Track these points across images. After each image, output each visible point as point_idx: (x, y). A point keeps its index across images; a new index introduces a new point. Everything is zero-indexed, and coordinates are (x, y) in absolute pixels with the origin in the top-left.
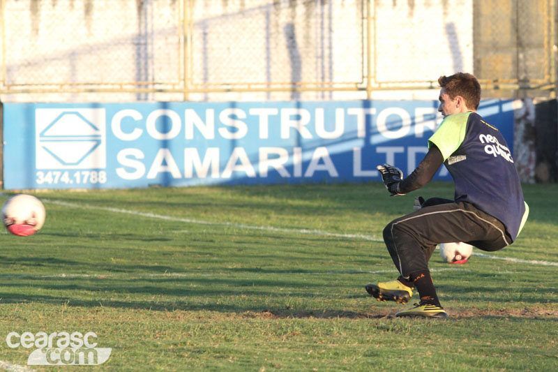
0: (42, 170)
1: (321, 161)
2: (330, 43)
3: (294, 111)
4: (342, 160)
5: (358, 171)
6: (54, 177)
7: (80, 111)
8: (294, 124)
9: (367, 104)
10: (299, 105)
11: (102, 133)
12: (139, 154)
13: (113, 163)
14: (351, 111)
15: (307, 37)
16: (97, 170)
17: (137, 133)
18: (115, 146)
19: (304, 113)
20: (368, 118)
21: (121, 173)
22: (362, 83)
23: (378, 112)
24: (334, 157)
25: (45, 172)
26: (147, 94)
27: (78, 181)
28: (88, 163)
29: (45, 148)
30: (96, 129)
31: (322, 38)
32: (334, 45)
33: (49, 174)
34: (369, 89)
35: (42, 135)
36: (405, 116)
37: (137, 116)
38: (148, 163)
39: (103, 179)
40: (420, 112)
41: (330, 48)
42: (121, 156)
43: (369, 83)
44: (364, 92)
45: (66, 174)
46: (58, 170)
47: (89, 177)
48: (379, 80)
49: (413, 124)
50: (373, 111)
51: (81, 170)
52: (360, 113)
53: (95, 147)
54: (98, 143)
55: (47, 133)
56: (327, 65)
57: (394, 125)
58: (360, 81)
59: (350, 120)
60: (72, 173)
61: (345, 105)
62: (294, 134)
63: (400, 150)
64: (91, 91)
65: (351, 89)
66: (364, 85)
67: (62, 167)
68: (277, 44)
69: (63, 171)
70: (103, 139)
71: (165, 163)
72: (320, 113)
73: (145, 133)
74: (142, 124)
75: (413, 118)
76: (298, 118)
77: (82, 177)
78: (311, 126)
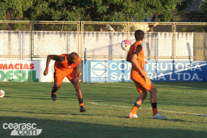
0: (92, 77)
1: (162, 77)
2: (158, 46)
3: (155, 64)
4: (167, 77)
5: (171, 79)
6: (95, 79)
7: (102, 63)
8: (155, 67)
9: (173, 62)
10: (156, 62)
11: (107, 68)
12: (116, 74)
13: (110, 76)
14: (169, 64)
15: (152, 45)
16: (106, 78)
17: (116, 68)
18: (110, 71)
19: (158, 64)
20: (174, 66)
21: (112, 78)
22: (172, 57)
23: (176, 64)
24: (165, 76)
25: (93, 78)
26: (111, 59)
27: (101, 80)
28: (104, 76)
29: (93, 72)
30: (106, 67)
31: (156, 45)
32: (159, 47)
33: (94, 79)
34: (174, 58)
35: (92, 68)
36: (183, 66)
37: (116, 64)
38: (118, 76)
39: (107, 80)
40: (187, 64)
41: (158, 48)
42: (112, 74)
43: (174, 57)
44: (173, 59)
45: (98, 79)
46: (96, 77)
47: (104, 79)
48: (176, 56)
49: (185, 68)
50: (175, 64)
51: (102, 78)
52: (172, 64)
53: (105, 72)
54: (106, 71)
55: (94, 68)
56: (157, 52)
57: (180, 68)
58: (172, 56)
59: (169, 66)
60: (99, 78)
61: (168, 62)
62: (155, 69)
63: (182, 74)
64: (105, 58)
65: (169, 58)
66: (173, 57)
67: (97, 76)
68: (144, 47)
69: (97, 78)
70: (107, 70)
71: (123, 76)
72: (161, 64)
73: (118, 68)
74: (117, 66)
75: (185, 66)
76: (156, 65)
77: (102, 79)
78: (159, 67)
